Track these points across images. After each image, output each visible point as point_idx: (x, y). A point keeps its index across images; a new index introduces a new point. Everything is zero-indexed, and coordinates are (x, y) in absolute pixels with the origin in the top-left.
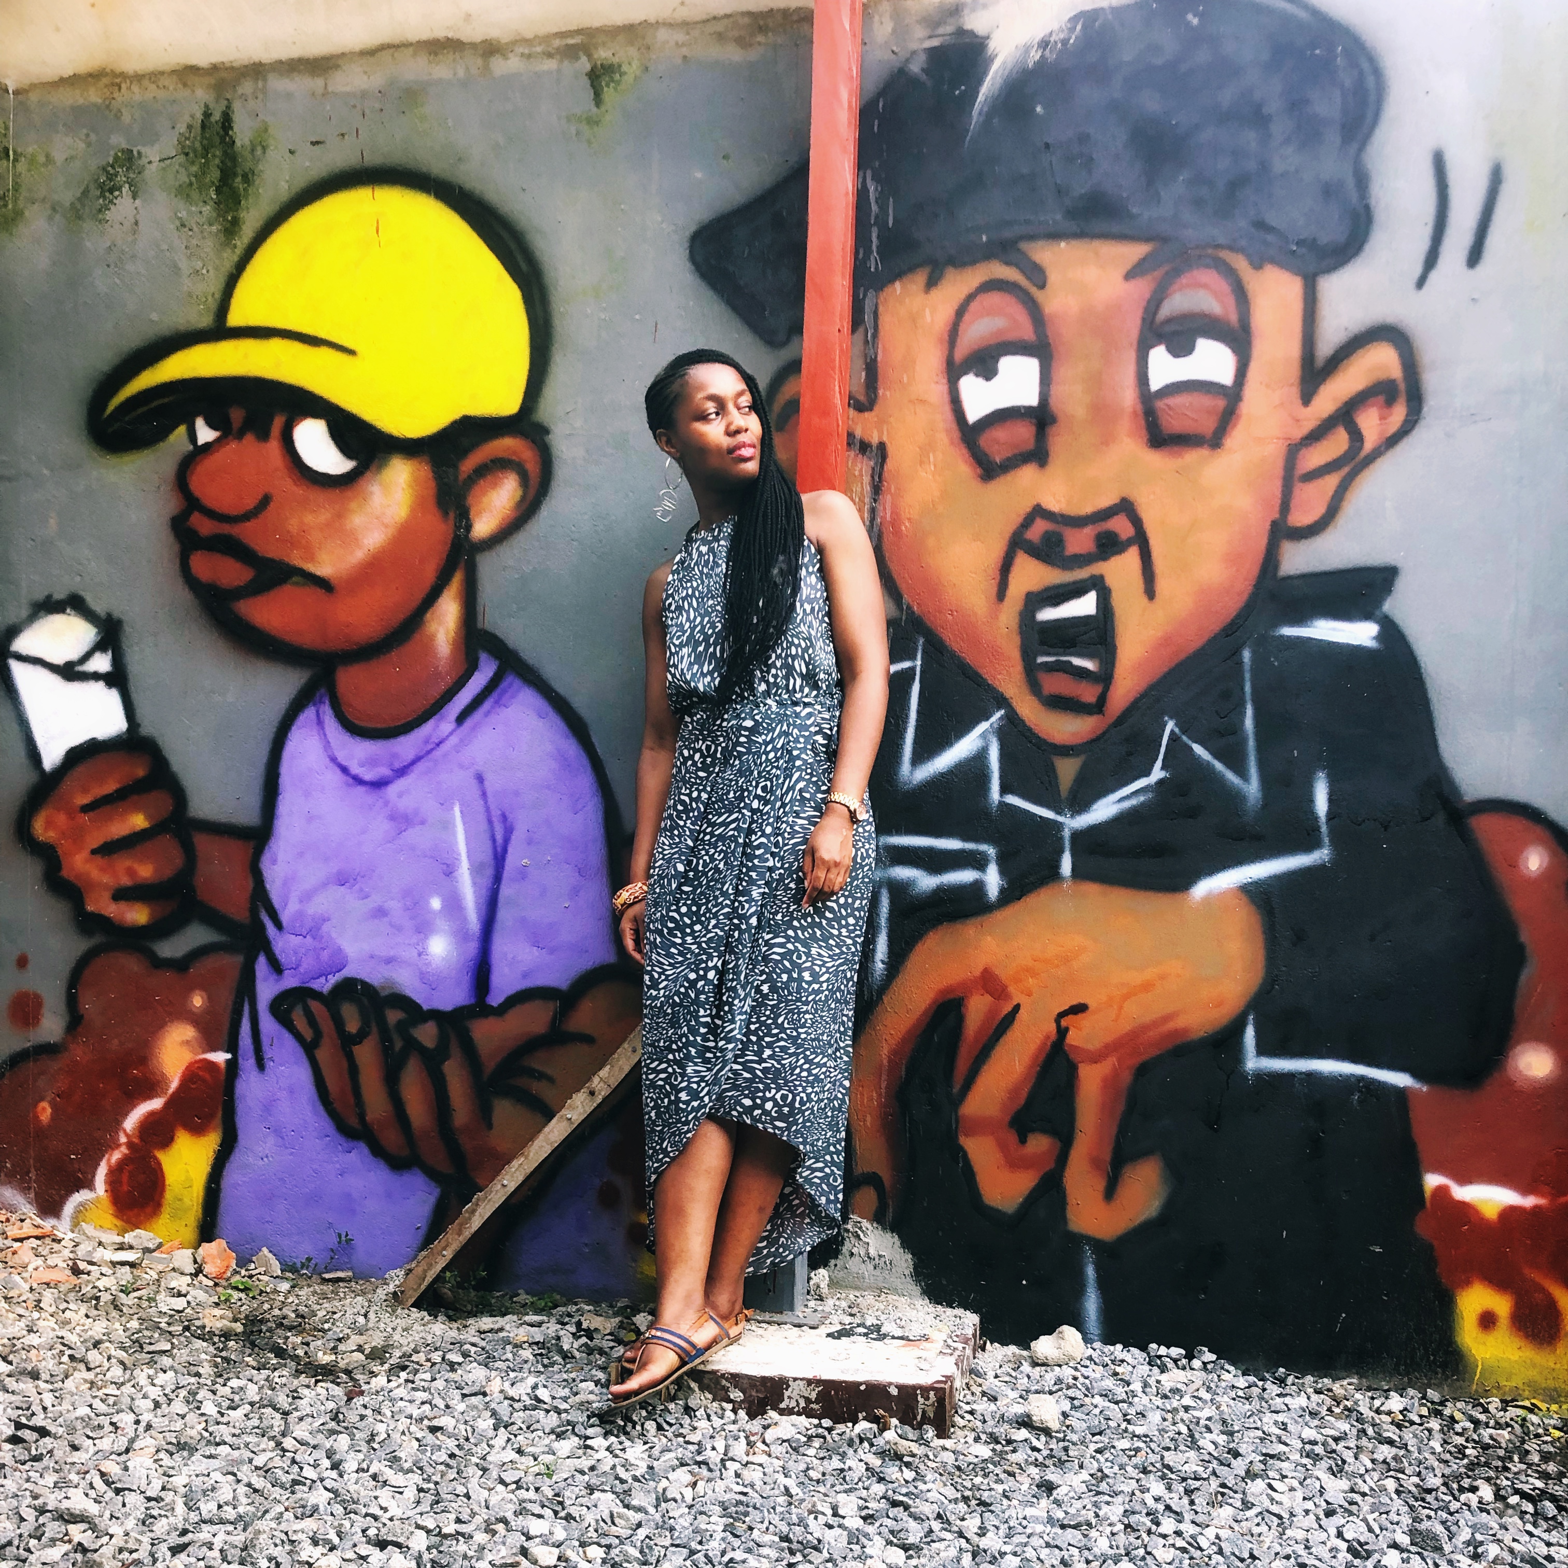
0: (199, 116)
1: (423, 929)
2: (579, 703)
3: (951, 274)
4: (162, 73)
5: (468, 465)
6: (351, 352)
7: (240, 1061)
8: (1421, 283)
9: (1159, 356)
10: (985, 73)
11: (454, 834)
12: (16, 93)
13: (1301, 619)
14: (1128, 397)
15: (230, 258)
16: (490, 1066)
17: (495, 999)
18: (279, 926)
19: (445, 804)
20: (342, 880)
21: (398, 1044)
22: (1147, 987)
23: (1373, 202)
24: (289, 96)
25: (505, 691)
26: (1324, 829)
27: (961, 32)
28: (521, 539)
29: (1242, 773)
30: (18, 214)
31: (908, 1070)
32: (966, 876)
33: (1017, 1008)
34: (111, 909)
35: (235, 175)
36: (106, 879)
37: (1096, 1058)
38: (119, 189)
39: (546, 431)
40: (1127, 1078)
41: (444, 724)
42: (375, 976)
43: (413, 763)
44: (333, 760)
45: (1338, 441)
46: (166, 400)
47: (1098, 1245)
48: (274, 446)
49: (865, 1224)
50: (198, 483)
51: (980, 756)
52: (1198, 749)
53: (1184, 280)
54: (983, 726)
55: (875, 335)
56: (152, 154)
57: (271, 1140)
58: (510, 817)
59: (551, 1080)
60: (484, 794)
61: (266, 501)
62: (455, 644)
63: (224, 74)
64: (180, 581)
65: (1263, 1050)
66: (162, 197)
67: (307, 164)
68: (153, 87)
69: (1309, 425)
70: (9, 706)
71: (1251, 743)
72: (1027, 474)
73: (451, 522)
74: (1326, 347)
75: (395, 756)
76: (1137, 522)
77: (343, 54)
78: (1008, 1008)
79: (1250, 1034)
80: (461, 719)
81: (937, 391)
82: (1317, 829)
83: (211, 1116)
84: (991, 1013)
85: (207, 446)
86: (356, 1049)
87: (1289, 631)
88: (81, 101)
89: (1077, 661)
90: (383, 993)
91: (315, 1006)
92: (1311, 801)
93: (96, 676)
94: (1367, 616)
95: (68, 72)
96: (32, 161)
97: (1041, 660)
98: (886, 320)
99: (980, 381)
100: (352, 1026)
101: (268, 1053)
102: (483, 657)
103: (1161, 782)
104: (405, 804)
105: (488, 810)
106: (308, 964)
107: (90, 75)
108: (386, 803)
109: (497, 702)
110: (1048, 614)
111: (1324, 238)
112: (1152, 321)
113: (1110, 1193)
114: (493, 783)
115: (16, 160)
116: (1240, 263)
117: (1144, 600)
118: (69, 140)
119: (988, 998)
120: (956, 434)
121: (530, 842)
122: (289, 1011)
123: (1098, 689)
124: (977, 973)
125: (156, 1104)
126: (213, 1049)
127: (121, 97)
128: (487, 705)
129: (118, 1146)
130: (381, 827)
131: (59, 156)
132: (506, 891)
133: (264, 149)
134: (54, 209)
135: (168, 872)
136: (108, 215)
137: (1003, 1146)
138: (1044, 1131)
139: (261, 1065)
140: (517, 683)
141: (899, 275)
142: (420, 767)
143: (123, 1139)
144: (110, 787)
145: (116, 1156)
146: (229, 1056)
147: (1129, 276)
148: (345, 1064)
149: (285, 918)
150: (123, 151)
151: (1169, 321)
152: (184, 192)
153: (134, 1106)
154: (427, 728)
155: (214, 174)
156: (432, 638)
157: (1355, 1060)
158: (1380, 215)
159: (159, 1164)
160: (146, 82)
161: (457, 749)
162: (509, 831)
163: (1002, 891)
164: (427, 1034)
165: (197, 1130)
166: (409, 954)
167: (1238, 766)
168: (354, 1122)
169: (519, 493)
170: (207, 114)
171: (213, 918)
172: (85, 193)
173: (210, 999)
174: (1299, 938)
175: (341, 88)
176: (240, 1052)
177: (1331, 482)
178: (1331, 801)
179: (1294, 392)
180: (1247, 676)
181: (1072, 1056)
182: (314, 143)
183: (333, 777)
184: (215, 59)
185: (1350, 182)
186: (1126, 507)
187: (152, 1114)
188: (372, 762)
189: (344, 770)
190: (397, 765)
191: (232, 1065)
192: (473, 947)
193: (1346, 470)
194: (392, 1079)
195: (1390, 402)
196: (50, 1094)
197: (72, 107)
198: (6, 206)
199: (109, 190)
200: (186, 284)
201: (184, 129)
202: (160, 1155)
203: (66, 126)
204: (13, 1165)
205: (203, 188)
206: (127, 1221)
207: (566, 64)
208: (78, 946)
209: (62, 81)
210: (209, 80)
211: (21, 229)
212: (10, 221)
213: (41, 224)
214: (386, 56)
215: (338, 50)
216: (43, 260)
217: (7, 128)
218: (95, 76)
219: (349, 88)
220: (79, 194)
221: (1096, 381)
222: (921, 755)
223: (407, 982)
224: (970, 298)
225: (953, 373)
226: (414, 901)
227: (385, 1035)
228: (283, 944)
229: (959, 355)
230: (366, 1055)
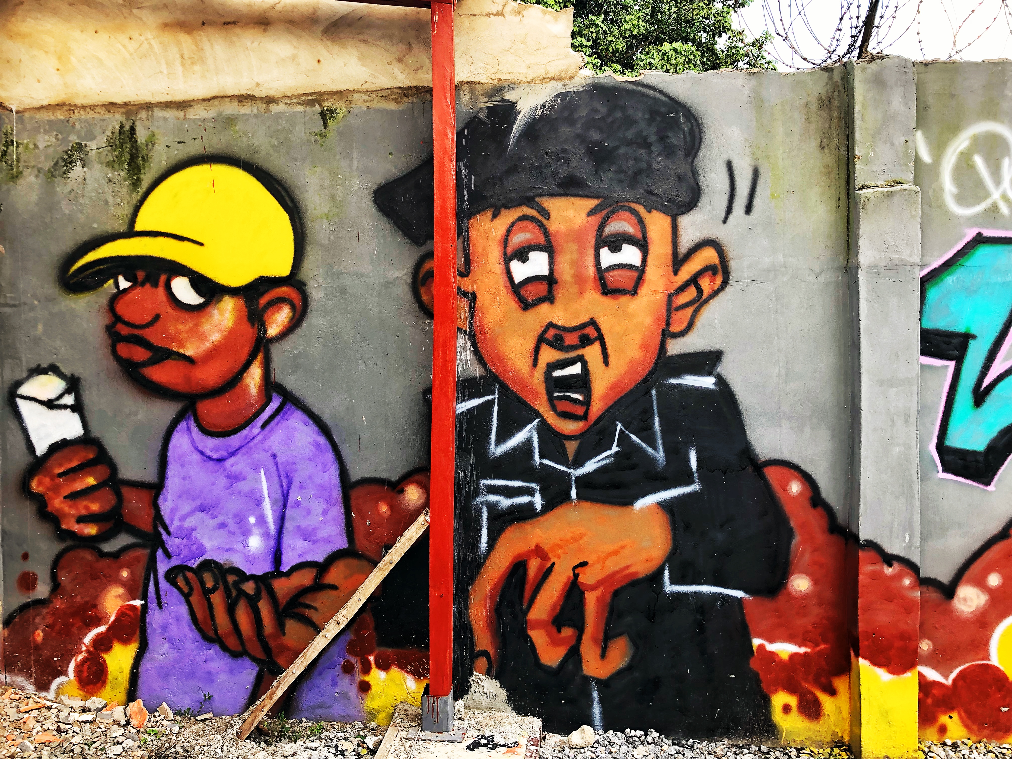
0: (117, 127)
1: (246, 533)
3: (503, 212)
4: (97, 106)
5: (264, 300)
6: (202, 244)
7: (149, 604)
8: (725, 220)
9: (605, 252)
10: (515, 119)
11: (261, 485)
12: (17, 112)
13: (678, 374)
14: (592, 271)
15: (135, 198)
16: (283, 602)
17: (285, 568)
18: (169, 533)
19: (256, 470)
20: (202, 509)
21: (234, 593)
22: (616, 552)
24: (166, 119)
25: (286, 413)
26: (695, 474)
27: (503, 100)
29: (655, 448)
30: (19, 174)
31: (500, 597)
32: (524, 499)
33: (553, 564)
34: (76, 527)
35: (138, 157)
36: (73, 512)
37: (593, 588)
38: (75, 162)
39: (304, 284)
40: (608, 597)
41: (254, 429)
42: (221, 559)
43: (238, 449)
44: (197, 449)
45: (692, 292)
46: (102, 267)
47: (599, 682)
48: (161, 290)
49: (482, 676)
50: (120, 308)
51: (529, 441)
52: (633, 437)
53: (615, 217)
54: (530, 427)
55: (468, 241)
56: (93, 145)
57: (167, 646)
58: (291, 475)
59: (316, 609)
60: (276, 464)
61: (157, 317)
62: (260, 390)
63: (130, 107)
65: (673, 582)
66: (97, 166)
67: (176, 152)
68: (92, 112)
69: (677, 285)
70: (17, 423)
71: (659, 434)
72: (544, 308)
73: (256, 330)
74: (684, 248)
75: (230, 445)
76: (598, 330)
77: (194, 100)
78: (549, 565)
79: (667, 574)
80: (263, 426)
81: (499, 268)
82: (692, 474)
83: (134, 633)
84: (541, 567)
85: (125, 290)
86: (212, 596)
87: (672, 381)
88: (52, 118)
89: (573, 395)
90: (226, 567)
91: (189, 575)
92: (688, 461)
93: (66, 407)
94: (710, 374)
95: (45, 103)
96: (27, 147)
97: (555, 395)
98: (474, 235)
99: (520, 263)
100: (210, 584)
101: (164, 599)
102: (275, 395)
103: (617, 453)
104: (235, 470)
105: (279, 472)
106: (185, 552)
107: (58, 105)
108: (224, 470)
109: (282, 418)
110: (557, 373)
111: (680, 199)
112: (601, 236)
113: (603, 655)
114: (281, 459)
115: (18, 146)
116: (641, 210)
117: (603, 367)
118: (46, 137)
119: (539, 560)
120: (510, 288)
121: (301, 488)
122: (175, 577)
123: (584, 409)
124: (533, 547)
125: (102, 629)
126: (134, 599)
127: (75, 116)
128: (277, 419)
129: (82, 652)
130: (223, 482)
131: (41, 145)
132: (289, 513)
133: (153, 145)
134: (39, 172)
135: (108, 508)
136: (69, 175)
137: (549, 634)
138: (569, 625)
139: (160, 606)
140: (293, 408)
141: (478, 212)
142: (242, 451)
143: (84, 648)
144: (74, 463)
145: (80, 657)
146: (143, 602)
147: (589, 215)
148: (206, 604)
149: (172, 529)
150: (77, 143)
151: (609, 236)
152: (110, 164)
153: (90, 631)
154: (246, 431)
155: (127, 156)
156: (247, 386)
157: (716, 585)
159: (104, 660)
160: (88, 110)
161: (262, 441)
162: (290, 483)
163: (543, 506)
164: (249, 587)
165: (126, 642)
166: (239, 546)
167: (653, 444)
168: (211, 634)
169: (290, 315)
170: (122, 127)
172: (56, 164)
173: (132, 573)
174: (687, 527)
175: (191, 117)
176: (149, 600)
177: (689, 311)
178: (698, 461)
179: (670, 269)
180: (655, 402)
181: (581, 588)
182: (179, 143)
183: (197, 457)
184: (126, 100)
185: (690, 175)
186: (593, 323)
187: (100, 634)
188: (217, 449)
189: (203, 453)
190: (231, 450)
191: (145, 607)
192: (272, 542)
193: (696, 306)
194: (231, 611)
195: (715, 273)
196: (42, 627)
197: (48, 121)
198: (13, 169)
199: (69, 162)
200: (112, 210)
201: (109, 134)
202: (105, 656)
203: (45, 130)
204: (22, 665)
205: (121, 163)
206: (87, 692)
207: (309, 108)
208: (57, 547)
209: (42, 107)
210: (122, 110)
211: (21, 181)
212: (15, 177)
213: (32, 178)
214: (216, 102)
215: (191, 98)
216: (34, 197)
217: (12, 130)
218: (60, 106)
219: (197, 117)
220: (52, 164)
221: (577, 264)
222: (500, 440)
223: (238, 561)
224: (513, 224)
225: (507, 259)
226: (241, 519)
227: (227, 588)
228: (172, 543)
229: (510, 250)
230: (217, 599)
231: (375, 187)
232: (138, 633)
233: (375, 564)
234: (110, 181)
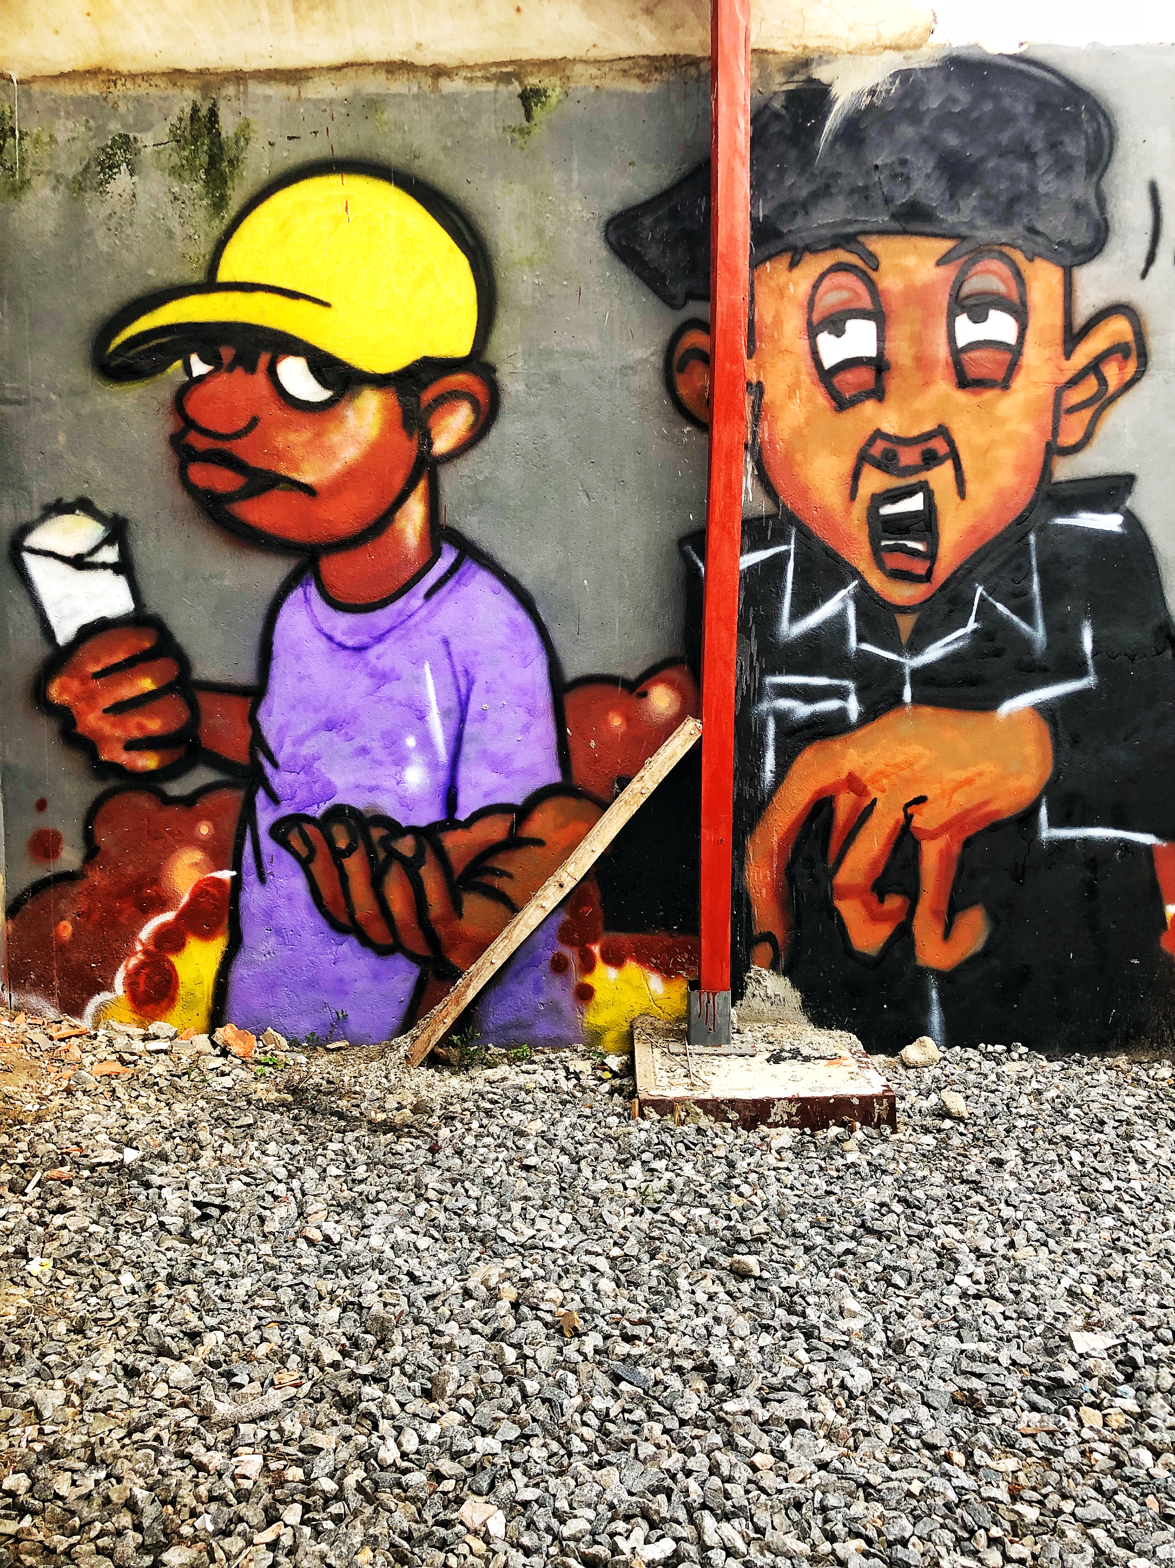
0: (188, 110)
1: (401, 761)
2: (527, 581)
3: (807, 258)
4: (154, 74)
5: (428, 396)
6: (327, 305)
7: (244, 877)
8: (1144, 275)
9: (962, 322)
10: (829, 111)
11: (425, 686)
12: (20, 82)
13: (1069, 512)
14: (942, 352)
15: (218, 227)
16: (459, 868)
17: (462, 815)
18: (275, 765)
19: (417, 662)
20: (330, 726)
21: (382, 855)
22: (969, 781)
23: (1109, 216)
24: (268, 98)
25: (463, 574)
26: (1090, 662)
27: (810, 80)
28: (475, 455)
29: (1032, 623)
30: (25, 185)
31: (793, 852)
32: (832, 705)
33: (875, 801)
34: (123, 758)
35: (222, 160)
36: (118, 733)
37: (934, 836)
38: (118, 166)
39: (494, 370)
40: (956, 850)
41: (414, 600)
42: (359, 802)
43: (388, 631)
44: (320, 630)
45: (1090, 386)
46: (164, 340)
47: (939, 974)
48: (261, 377)
50: (192, 408)
51: (841, 615)
52: (1001, 607)
53: (978, 267)
54: (843, 593)
55: (752, 301)
56: (147, 140)
57: (273, 940)
58: (472, 671)
59: (510, 876)
60: (450, 656)
61: (254, 422)
62: (422, 538)
63: (208, 77)
64: (179, 489)
65: (1052, 823)
66: (156, 175)
67: (285, 154)
68: (146, 85)
69: (1068, 375)
70: (24, 592)
71: (1038, 602)
72: (869, 407)
73: (415, 442)
74: (1081, 318)
75: (374, 626)
76: (951, 443)
77: (313, 69)
78: (868, 802)
79: (1043, 812)
80: (428, 596)
81: (803, 345)
82: (1086, 662)
83: (220, 922)
84: (855, 806)
85: (201, 378)
86: (346, 861)
87: (1060, 521)
88: (80, 93)
89: (911, 544)
90: (368, 816)
91: (309, 828)
92: (1080, 642)
93: (104, 566)
94: (1115, 510)
95: (65, 70)
96: (37, 141)
97: (883, 543)
98: (760, 291)
99: (832, 338)
100: (342, 844)
101: (268, 868)
102: (445, 546)
103: (975, 632)
104: (383, 664)
105: (453, 666)
106: (302, 795)
107: (88, 72)
108: (366, 664)
109: (457, 582)
110: (888, 510)
111: (1077, 241)
112: (957, 297)
113: (947, 935)
114: (457, 646)
115: (22, 138)
116: (1018, 257)
117: (958, 499)
118: (70, 124)
119: (852, 795)
120: (814, 376)
121: (488, 691)
122: (286, 834)
123: (927, 564)
124: (844, 776)
125: (169, 916)
126: (220, 869)
127: (118, 91)
128: (450, 584)
129: (135, 954)
130: (364, 683)
131: (61, 137)
132: (470, 729)
133: (247, 140)
134: (58, 181)
135: (175, 725)
136: (109, 188)
137: (866, 905)
138: (897, 892)
139: (262, 879)
140: (475, 566)
141: (769, 257)
142: (396, 634)
143: (139, 948)
144: (120, 657)
145: (133, 962)
146: (234, 873)
147: (939, 263)
148: (336, 874)
149: (281, 758)
150: (120, 136)
151: (970, 296)
152: (176, 172)
153: (148, 920)
154: (399, 604)
155: (204, 159)
156: (402, 531)
157: (1116, 827)
158: (1114, 225)
159: (173, 966)
160: (139, 80)
161: (427, 619)
162: (471, 683)
163: (860, 715)
164: (406, 846)
165: (206, 936)
166: (390, 783)
167: (1029, 618)
168: (344, 919)
169: (471, 419)
170: (195, 110)
171: (215, 761)
172: (86, 169)
173: (215, 827)
174: (1075, 741)
175: (310, 96)
176: (244, 869)
177: (1086, 414)
178: (1094, 642)
179: (1060, 349)
180: (1033, 554)
181: (916, 835)
182: (290, 138)
183: (321, 644)
184: (202, 65)
185: (1093, 203)
186: (942, 431)
187: (164, 925)
188: (352, 631)
189: (330, 638)
190: (376, 634)
191: (237, 881)
192: (442, 775)
193: (1096, 406)
194: (377, 883)
195: (1125, 358)
196: (71, 914)
197: (72, 98)
198: (13, 176)
199: (108, 167)
200: (179, 246)
201: (175, 121)
202: (173, 959)
203: (67, 113)
204: (37, 976)
205: (193, 169)
206: (145, 1016)
207: (502, 88)
208: (93, 790)
209: (62, 75)
210: (195, 82)
211: (29, 196)
212: (17, 189)
213: (47, 192)
214: (351, 72)
215: (309, 65)
216: (49, 223)
217: (12, 112)
218: (93, 73)
219: (319, 96)
220: (80, 169)
221: (918, 340)
222: (797, 614)
223: (388, 806)
224: (823, 276)
225: (812, 331)
226: (392, 741)
227: (370, 849)
228: (279, 780)
229: (816, 317)
230: (354, 865)
231: (607, 216)
232: (226, 921)
233: (603, 806)
234: (176, 198)
